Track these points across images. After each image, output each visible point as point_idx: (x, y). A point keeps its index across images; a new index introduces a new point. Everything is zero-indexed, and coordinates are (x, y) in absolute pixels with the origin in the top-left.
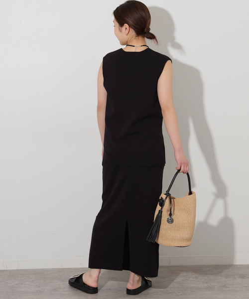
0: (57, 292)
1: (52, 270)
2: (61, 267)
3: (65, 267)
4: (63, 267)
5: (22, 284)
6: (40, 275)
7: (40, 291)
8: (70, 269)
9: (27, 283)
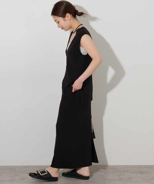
0: (23, 181)
1: (21, 166)
2: (27, 165)
3: (29, 165)
4: (28, 165)
5: (1, 175)
6: (13, 170)
7: (13, 180)
8: (33, 166)
9: (4, 174)
